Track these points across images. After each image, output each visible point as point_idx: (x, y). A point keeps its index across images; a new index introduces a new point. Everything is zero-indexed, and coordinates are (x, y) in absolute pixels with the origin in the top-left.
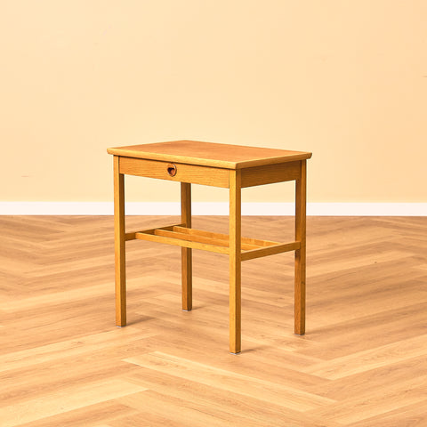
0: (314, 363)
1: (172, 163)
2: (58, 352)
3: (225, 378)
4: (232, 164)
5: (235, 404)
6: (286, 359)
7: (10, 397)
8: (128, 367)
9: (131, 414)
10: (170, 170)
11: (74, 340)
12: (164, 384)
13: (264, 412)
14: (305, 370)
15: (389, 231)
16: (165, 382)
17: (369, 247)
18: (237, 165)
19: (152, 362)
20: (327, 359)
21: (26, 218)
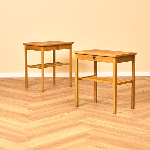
0: (140, 120)
1: (95, 55)
3: (114, 125)
4: (115, 56)
6: (131, 120)
7: (50, 132)
8: (82, 122)
9: (91, 136)
10: (94, 58)
11: (60, 115)
12: (96, 127)
13: (132, 135)
14: (138, 123)
15: (143, 81)
17: (139, 86)
19: (89, 121)
20: (144, 119)
21: (22, 78)
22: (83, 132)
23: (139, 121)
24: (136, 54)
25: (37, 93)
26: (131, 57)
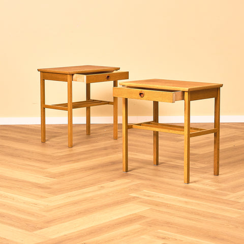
2: (93, 191)
4: (187, 89)
5: (198, 214)
8: (134, 198)
10: (140, 94)
12: (157, 205)
16: (157, 204)
18: (189, 89)
19: (145, 195)
21: (36, 126)
22: (135, 214)
23: (226, 195)
24: (222, 86)
25: (59, 151)
26: (213, 92)
